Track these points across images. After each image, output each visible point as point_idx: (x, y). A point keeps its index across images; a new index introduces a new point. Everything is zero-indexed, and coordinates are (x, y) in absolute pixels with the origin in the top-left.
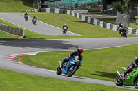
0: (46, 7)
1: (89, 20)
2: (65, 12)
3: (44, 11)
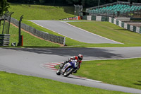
0: (88, 14)
1: (132, 28)
2: (107, 20)
3: (86, 19)
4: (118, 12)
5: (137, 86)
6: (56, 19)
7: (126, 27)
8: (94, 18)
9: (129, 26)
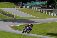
0: (24, 6)
1: (42, 11)
2: (31, 8)
4: (36, 5)
5: (44, 34)
6: (11, 8)
7: (39, 11)
8: (26, 7)
9: (40, 10)
